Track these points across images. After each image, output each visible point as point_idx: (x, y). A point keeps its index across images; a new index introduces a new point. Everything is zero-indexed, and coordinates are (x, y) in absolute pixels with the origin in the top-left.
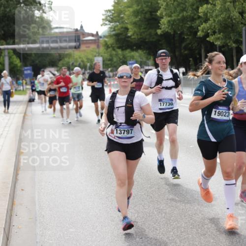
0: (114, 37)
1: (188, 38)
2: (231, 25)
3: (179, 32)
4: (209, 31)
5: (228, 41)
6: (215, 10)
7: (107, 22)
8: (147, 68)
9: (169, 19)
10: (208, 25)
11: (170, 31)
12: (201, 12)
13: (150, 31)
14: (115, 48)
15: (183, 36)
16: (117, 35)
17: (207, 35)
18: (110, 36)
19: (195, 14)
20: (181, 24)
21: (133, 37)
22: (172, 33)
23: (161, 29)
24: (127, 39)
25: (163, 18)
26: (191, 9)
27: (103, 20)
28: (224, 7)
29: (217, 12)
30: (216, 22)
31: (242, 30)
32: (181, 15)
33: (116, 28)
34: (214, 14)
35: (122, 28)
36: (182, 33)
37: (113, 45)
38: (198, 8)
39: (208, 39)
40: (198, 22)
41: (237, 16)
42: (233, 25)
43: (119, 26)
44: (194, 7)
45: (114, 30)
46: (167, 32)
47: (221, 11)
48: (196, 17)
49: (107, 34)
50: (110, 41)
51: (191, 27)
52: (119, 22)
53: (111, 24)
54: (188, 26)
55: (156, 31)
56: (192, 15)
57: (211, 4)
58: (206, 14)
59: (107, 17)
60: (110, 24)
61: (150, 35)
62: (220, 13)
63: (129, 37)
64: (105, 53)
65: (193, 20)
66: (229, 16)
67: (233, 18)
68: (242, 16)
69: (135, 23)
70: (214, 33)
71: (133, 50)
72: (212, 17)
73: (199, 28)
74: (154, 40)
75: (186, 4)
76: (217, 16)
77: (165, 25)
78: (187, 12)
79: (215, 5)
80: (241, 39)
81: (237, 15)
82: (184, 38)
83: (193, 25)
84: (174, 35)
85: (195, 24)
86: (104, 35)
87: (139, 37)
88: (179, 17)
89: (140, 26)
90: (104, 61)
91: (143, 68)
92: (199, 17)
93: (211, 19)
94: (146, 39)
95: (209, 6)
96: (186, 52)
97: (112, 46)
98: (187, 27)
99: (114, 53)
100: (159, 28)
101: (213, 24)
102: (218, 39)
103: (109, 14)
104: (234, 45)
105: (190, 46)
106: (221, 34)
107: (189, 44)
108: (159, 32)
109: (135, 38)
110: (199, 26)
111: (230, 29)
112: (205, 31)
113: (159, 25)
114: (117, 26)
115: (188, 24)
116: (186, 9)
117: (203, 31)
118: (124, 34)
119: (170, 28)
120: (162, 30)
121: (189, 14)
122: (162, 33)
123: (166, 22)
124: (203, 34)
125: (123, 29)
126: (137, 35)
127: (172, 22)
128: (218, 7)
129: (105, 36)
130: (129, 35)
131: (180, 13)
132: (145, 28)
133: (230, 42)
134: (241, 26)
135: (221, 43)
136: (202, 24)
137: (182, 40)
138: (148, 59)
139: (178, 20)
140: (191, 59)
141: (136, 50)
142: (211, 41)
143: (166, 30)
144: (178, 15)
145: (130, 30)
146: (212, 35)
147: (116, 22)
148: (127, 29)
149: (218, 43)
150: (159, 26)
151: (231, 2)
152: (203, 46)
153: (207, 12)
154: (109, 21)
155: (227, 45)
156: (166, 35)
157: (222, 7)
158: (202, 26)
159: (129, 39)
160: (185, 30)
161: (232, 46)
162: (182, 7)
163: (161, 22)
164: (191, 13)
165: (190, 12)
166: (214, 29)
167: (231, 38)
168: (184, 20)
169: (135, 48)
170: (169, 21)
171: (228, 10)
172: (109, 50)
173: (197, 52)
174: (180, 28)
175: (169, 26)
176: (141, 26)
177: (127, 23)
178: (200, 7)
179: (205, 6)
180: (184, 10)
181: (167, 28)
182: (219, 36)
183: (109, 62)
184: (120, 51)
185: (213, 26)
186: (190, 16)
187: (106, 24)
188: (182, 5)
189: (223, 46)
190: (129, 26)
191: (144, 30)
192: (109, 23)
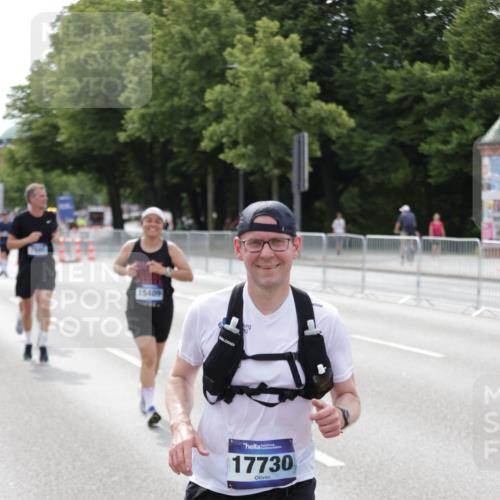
0: (29, 144)
1: (180, 152)
2: (269, 130)
3: (162, 140)
4: (225, 140)
5: (263, 162)
6: (240, 96)
7: (16, 112)
8: (94, 209)
9: (143, 111)
10: (222, 127)
11: (144, 137)
12: (210, 101)
13: (104, 133)
14: (30, 166)
15: (170, 148)
16: (35, 140)
17: (220, 148)
18: (20, 141)
19: (197, 104)
20: (168, 123)
21: (67, 145)
22: (148, 141)
23: (125, 131)
24: (55, 149)
25: (130, 109)
26: (189, 93)
27: (8, 106)
28: (259, 90)
29: (241, 101)
30: (241, 122)
31: (292, 140)
32: (168, 104)
33: (34, 126)
34: (236, 106)
35: (45, 125)
36: (168, 142)
37: (27, 161)
38: (202, 91)
39: (222, 156)
40: (201, 119)
41: (285, 113)
42: (274, 130)
43: (41, 122)
44: (196, 88)
45: (30, 129)
46: (139, 138)
47: (251, 100)
48: (198, 109)
49: (14, 137)
50: (21, 152)
51: (188, 130)
52: (40, 113)
53: (24, 116)
54: (181, 127)
55: (115, 134)
56: (191, 104)
57: (232, 84)
58: (219, 104)
59: (15, 101)
60: (20, 117)
61: (103, 141)
62: (247, 104)
63: (60, 144)
64: (8, 175)
65: (192, 114)
66: (268, 110)
67: (275, 116)
68: (294, 111)
69: (73, 117)
70: (235, 144)
71: (66, 172)
72: (232, 111)
73: (204, 132)
74: (110, 153)
75: (180, 81)
76: (242, 110)
77: (134, 123)
78: (180, 98)
79: (237, 86)
80: (290, 160)
81: (284, 109)
82: (171, 151)
83: (192, 126)
84: (152, 143)
85: (197, 124)
86: (9, 137)
87: (81, 145)
88: (164, 109)
89: (82, 124)
90: (6, 192)
91: (85, 208)
92: (205, 110)
93: (229, 115)
94: (93, 150)
95: (227, 88)
96: (175, 180)
97: (23, 163)
98: (178, 129)
99: (28, 175)
100: (121, 128)
101: (234, 126)
102: (242, 156)
103: (21, 94)
104: (276, 172)
105: (184, 169)
106: (250, 147)
107: (183, 164)
108: (122, 137)
109: (71, 148)
110: (204, 128)
111: (267, 138)
112: (215, 138)
113: (123, 122)
114: (36, 120)
115: (181, 124)
116: (179, 92)
117: (211, 139)
118: (50, 138)
119: (145, 129)
120: (128, 133)
121: (184, 101)
122: (128, 140)
123: (136, 118)
124: (212, 145)
125: (47, 129)
126: (77, 141)
127: (149, 119)
128: (245, 92)
129: (9, 141)
130: (59, 140)
131: (166, 100)
132: (92, 128)
133: (267, 164)
134: (290, 131)
135: (249, 165)
136: (210, 125)
137: (168, 155)
138: (97, 191)
139: (163, 113)
140: (184, 195)
141: (74, 172)
142: (229, 161)
143: (138, 134)
144: (162, 105)
145: (62, 131)
146: (230, 148)
147: (33, 112)
148: (55, 128)
149: (241, 166)
150: (122, 125)
151: (271, 82)
152: (210, 170)
153: (223, 100)
154: (20, 110)
155: (261, 170)
156: (135, 144)
157: (254, 90)
158: (211, 129)
159: (59, 149)
160: (175, 136)
161: (271, 173)
162: (170, 87)
163: (126, 117)
164: (189, 101)
165: (187, 99)
166: (235, 137)
167: (268, 155)
168: (173, 114)
169: (70, 167)
170: (143, 117)
171: (264, 97)
172: (19, 169)
173: (196, 180)
174: (165, 131)
175: (143, 126)
176: (86, 124)
177: (56, 116)
178: (208, 91)
179: (218, 88)
180: (173, 93)
181: (138, 130)
182: (243, 150)
183: (17, 195)
184: (39, 173)
185: (234, 130)
186: (187, 106)
187: (13, 116)
188: (170, 84)
189: (252, 173)
190: (62, 123)
191: (91, 132)
192: (19, 114)
